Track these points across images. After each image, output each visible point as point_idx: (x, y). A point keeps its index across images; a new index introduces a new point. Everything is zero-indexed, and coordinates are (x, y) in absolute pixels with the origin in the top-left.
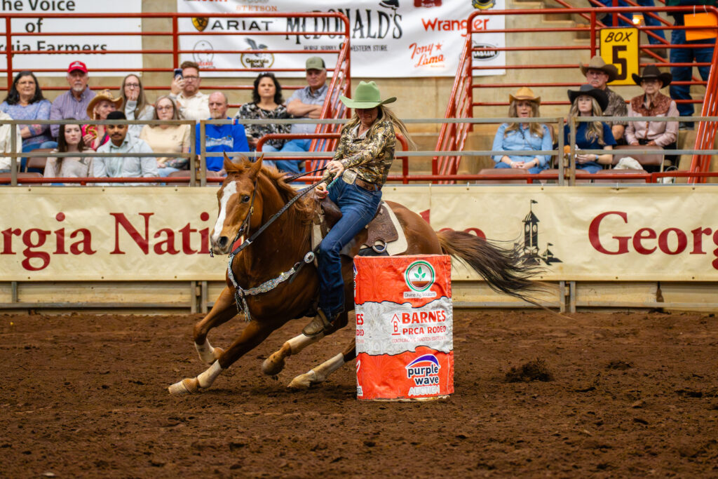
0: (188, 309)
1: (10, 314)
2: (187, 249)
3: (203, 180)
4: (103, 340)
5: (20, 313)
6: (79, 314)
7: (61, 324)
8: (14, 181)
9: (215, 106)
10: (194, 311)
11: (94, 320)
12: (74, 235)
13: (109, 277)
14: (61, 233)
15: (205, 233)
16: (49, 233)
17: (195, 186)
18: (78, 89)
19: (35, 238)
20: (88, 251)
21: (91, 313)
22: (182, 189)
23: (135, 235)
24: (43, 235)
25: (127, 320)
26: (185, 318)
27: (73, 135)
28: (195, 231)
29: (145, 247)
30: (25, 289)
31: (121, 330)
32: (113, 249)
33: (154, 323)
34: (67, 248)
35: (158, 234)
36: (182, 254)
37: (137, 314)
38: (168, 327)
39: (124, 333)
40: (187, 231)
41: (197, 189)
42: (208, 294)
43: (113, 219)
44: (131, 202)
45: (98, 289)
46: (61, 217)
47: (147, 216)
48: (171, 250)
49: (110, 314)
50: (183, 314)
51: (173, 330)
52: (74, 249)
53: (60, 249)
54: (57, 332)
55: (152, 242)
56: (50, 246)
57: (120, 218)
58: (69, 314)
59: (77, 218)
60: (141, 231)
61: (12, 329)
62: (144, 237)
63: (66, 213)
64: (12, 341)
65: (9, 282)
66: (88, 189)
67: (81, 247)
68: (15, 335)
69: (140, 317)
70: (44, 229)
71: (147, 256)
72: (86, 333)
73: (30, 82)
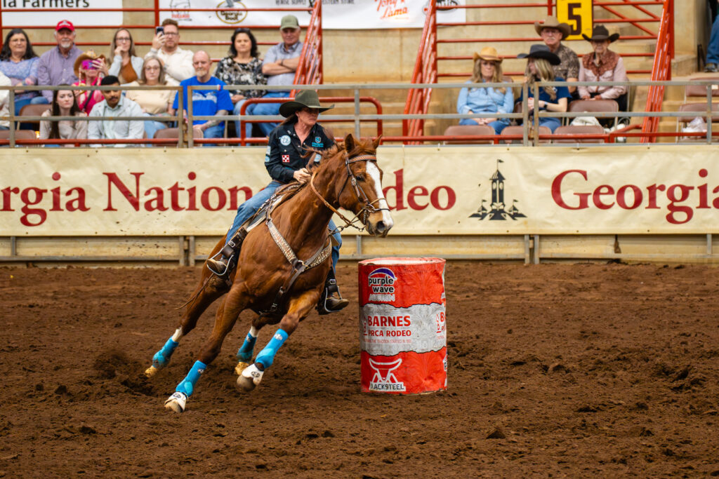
0: (177, 262)
1: (9, 266)
2: (176, 206)
3: (191, 143)
4: (101, 297)
5: (20, 266)
6: (74, 266)
7: (58, 278)
8: (12, 143)
9: (200, 65)
10: (182, 264)
11: (89, 273)
12: (69, 193)
13: (102, 232)
14: (56, 191)
15: (192, 191)
16: (46, 191)
17: (182, 147)
18: (65, 45)
19: (32, 196)
20: (83, 207)
21: (86, 266)
22: (170, 150)
23: (126, 193)
24: (40, 193)
25: (120, 272)
26: (174, 271)
27: (66, 101)
28: (183, 189)
29: (136, 205)
30: (22, 243)
31: (114, 283)
32: (106, 207)
33: (146, 276)
34: (63, 205)
35: (148, 193)
36: (171, 210)
37: (129, 267)
38: (159, 281)
39: (118, 287)
40: (175, 190)
41: (185, 150)
42: (195, 247)
43: (106, 178)
44: (121, 162)
45: (91, 243)
46: (56, 177)
47: (137, 175)
48: (161, 207)
49: (105, 267)
50: (173, 267)
51: (163, 284)
52: (69, 206)
53: (56, 206)
54: (55, 286)
55: (143, 200)
56: (46, 203)
57: (112, 178)
58: (65, 267)
59: (71, 178)
60: (133, 190)
61: (13, 283)
62: (135, 196)
63: (61, 173)
64: (15, 296)
65: (8, 238)
66: (82, 151)
67: (76, 204)
68: (16, 289)
69: (132, 270)
70: (41, 188)
71: (138, 212)
72: (83, 288)
73: (22, 40)
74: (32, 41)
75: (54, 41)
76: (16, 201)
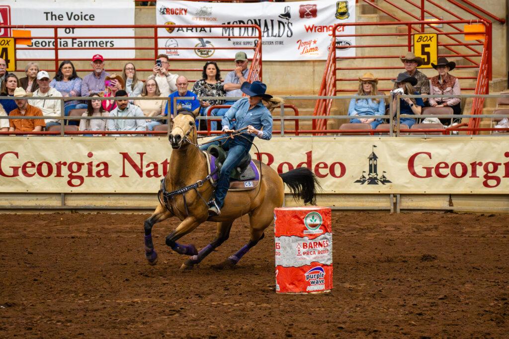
1: (60, 212)
4: (117, 232)
5: (67, 212)
6: (101, 212)
7: (91, 220)
8: (63, 133)
9: (182, 85)
11: (110, 217)
12: (98, 166)
13: (119, 190)
14: (90, 164)
16: (83, 164)
18: (98, 71)
19: (75, 167)
20: (107, 175)
21: (109, 213)
22: (162, 138)
23: (134, 166)
24: (80, 165)
25: (131, 217)
27: (97, 104)
29: (140, 173)
30: (69, 198)
31: (127, 224)
32: (121, 174)
34: (94, 173)
35: (148, 165)
36: (163, 177)
37: (136, 213)
39: (129, 226)
40: (165, 164)
43: (122, 156)
44: (132, 146)
45: (112, 198)
46: (90, 155)
47: (142, 154)
48: (156, 175)
49: (120, 213)
52: (98, 174)
53: (90, 174)
54: (89, 225)
55: (145, 170)
56: (84, 172)
57: (125, 156)
58: (95, 213)
59: (100, 156)
60: (138, 163)
61: (62, 223)
62: (140, 167)
63: (93, 153)
64: (63, 231)
65: (60, 194)
66: (106, 138)
67: (102, 173)
68: (64, 227)
69: (138, 215)
70: (81, 162)
71: (142, 178)
72: (106, 226)
73: (70, 68)
74: (76, 68)
75: (91, 68)
76: (65, 171)
